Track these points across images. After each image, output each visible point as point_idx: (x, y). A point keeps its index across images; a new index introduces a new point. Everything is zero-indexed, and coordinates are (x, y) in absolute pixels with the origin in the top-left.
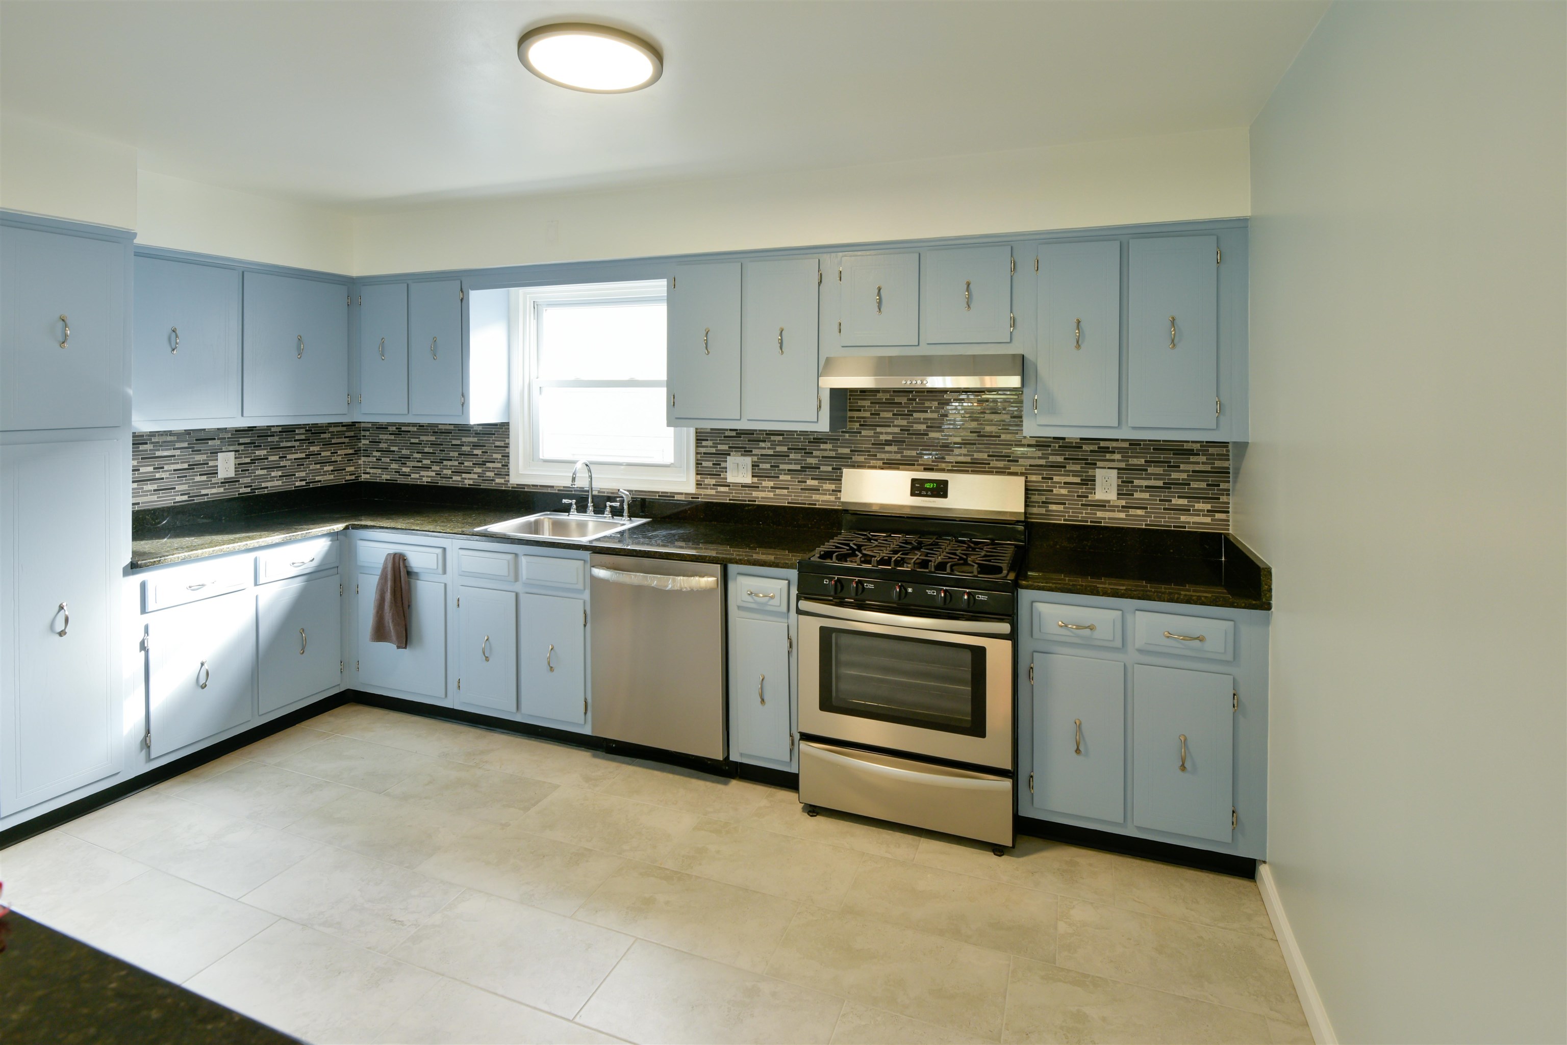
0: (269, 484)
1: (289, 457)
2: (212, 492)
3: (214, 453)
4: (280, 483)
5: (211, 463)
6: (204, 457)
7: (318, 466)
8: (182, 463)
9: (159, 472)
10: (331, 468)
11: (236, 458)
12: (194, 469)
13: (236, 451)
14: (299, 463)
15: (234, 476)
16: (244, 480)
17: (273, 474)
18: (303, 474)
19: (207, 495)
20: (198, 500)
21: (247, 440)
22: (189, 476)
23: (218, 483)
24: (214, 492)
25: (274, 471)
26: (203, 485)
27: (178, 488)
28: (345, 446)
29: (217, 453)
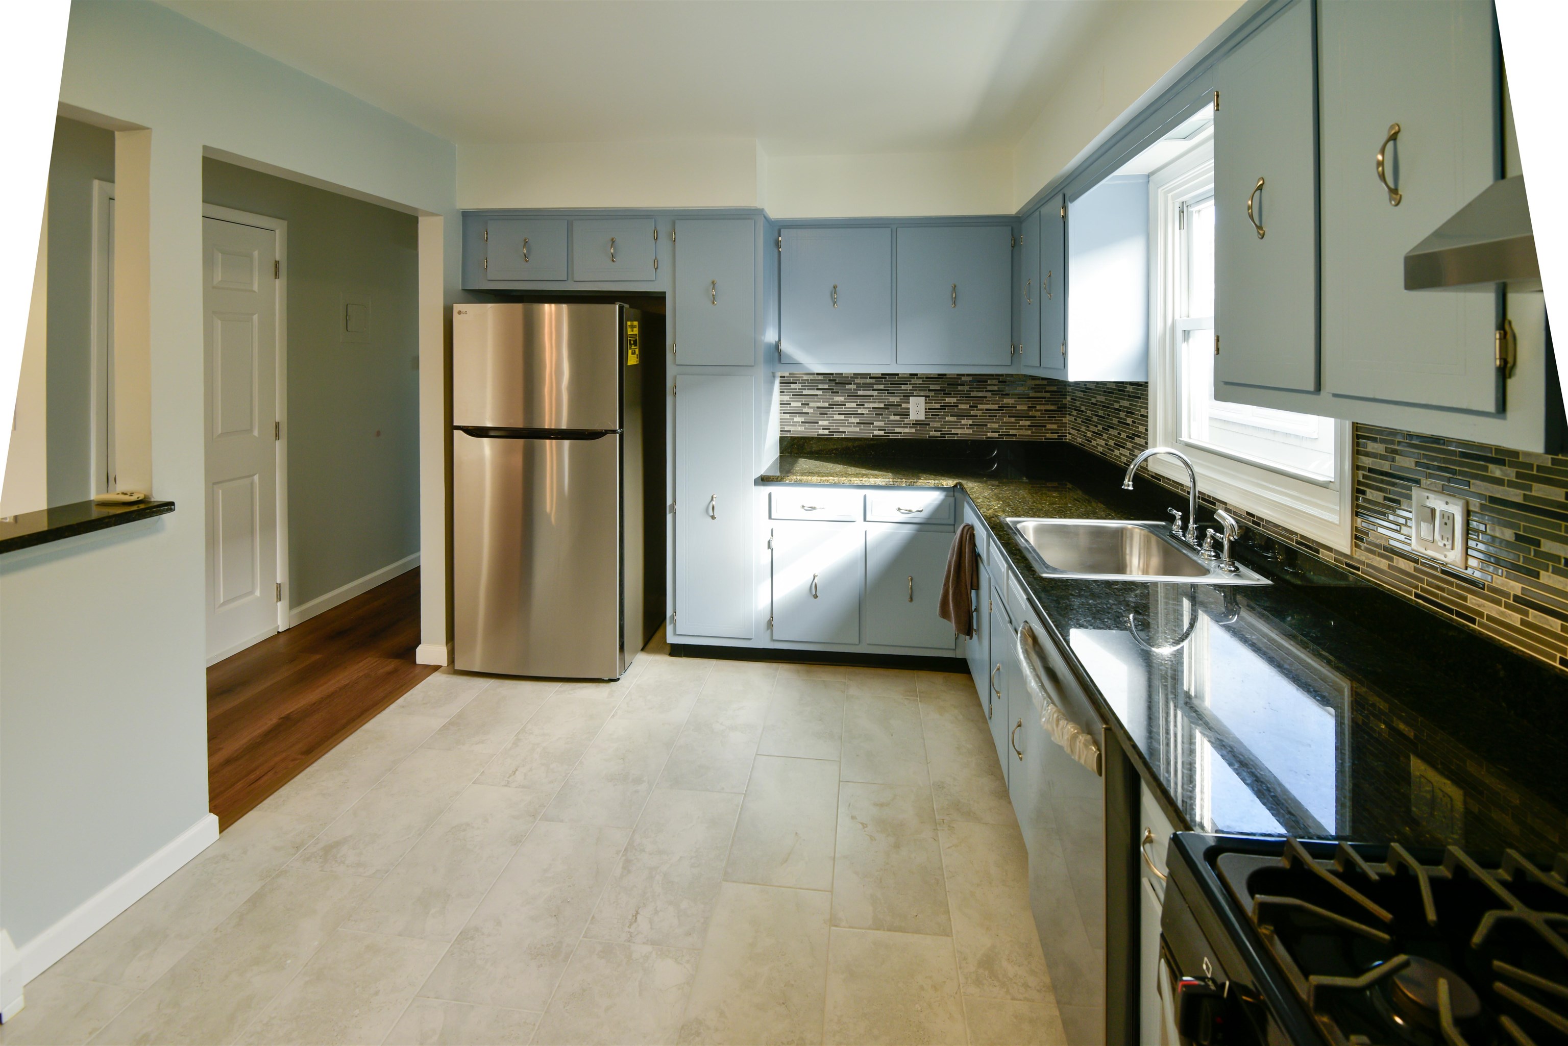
0: (959, 431)
1: (980, 407)
2: (905, 431)
3: (907, 397)
4: (970, 431)
5: (904, 405)
6: (898, 399)
7: (1013, 420)
8: (879, 402)
9: (860, 408)
10: (1028, 423)
11: (926, 403)
12: (889, 409)
13: (926, 396)
14: (992, 414)
15: (924, 419)
16: (934, 424)
17: (963, 422)
18: (996, 426)
19: (900, 433)
20: (891, 436)
21: (938, 387)
22: (885, 414)
23: (910, 424)
24: (906, 431)
25: (964, 419)
26: (898, 424)
27: (876, 424)
28: (1045, 401)
29: (909, 396)
